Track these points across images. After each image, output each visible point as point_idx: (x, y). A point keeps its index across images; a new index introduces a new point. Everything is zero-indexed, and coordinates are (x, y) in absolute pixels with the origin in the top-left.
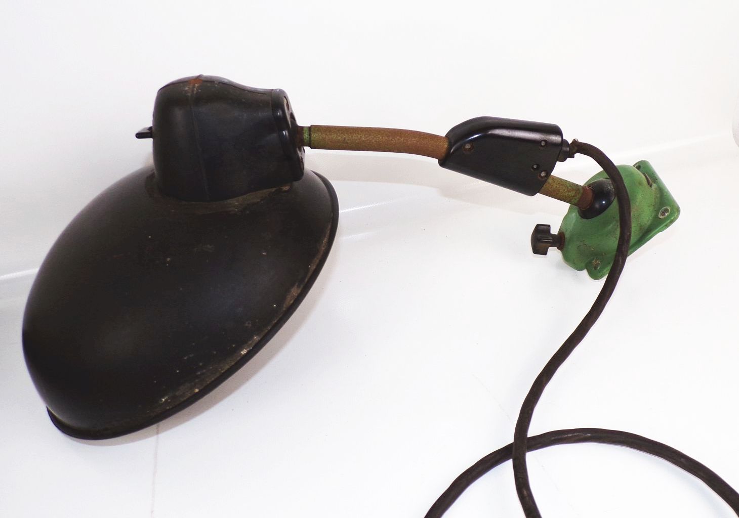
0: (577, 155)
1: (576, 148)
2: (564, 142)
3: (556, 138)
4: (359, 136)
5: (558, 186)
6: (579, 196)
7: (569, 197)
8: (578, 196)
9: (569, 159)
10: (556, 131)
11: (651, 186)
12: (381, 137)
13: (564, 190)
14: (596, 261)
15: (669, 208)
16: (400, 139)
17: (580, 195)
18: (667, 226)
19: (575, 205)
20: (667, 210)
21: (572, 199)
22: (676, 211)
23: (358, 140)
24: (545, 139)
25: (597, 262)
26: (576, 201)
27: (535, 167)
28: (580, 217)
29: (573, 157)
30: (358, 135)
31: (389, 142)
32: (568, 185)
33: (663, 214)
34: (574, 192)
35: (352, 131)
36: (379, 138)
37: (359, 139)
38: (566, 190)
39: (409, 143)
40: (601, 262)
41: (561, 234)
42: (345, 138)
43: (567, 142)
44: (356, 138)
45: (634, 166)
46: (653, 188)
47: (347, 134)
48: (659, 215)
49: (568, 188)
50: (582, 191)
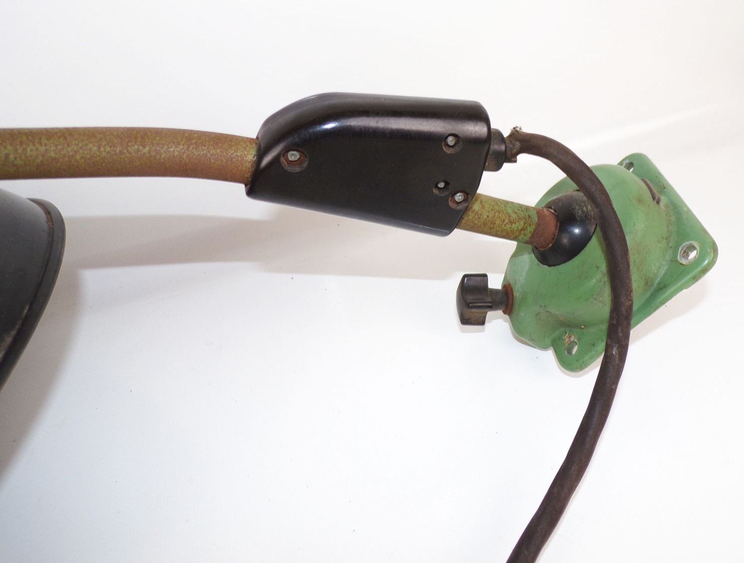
0: (523, 158)
1: (518, 145)
2: (493, 135)
3: (475, 129)
4: (42, 149)
5: (490, 215)
6: (531, 229)
7: (512, 231)
8: (529, 229)
9: (506, 166)
10: (476, 113)
11: (658, 202)
12: (95, 149)
13: (504, 221)
14: (570, 337)
15: (696, 244)
16: (141, 148)
17: (533, 227)
18: (696, 279)
19: (526, 243)
20: (692, 248)
21: (520, 234)
22: (710, 249)
23: (40, 158)
24: (453, 132)
25: (572, 339)
26: (527, 238)
27: (441, 185)
28: (536, 261)
29: (515, 161)
30: (38, 146)
31: (115, 157)
32: (510, 211)
33: (686, 254)
34: (522, 223)
35: (25, 138)
36: (90, 149)
37: (43, 156)
38: (506, 221)
39: (163, 156)
40: (579, 339)
41: (507, 289)
42: (7, 156)
43: (499, 134)
44: (35, 153)
45: (621, 163)
46: (662, 204)
47: (11, 145)
48: (679, 257)
49: (510, 217)
50: (536, 219)
